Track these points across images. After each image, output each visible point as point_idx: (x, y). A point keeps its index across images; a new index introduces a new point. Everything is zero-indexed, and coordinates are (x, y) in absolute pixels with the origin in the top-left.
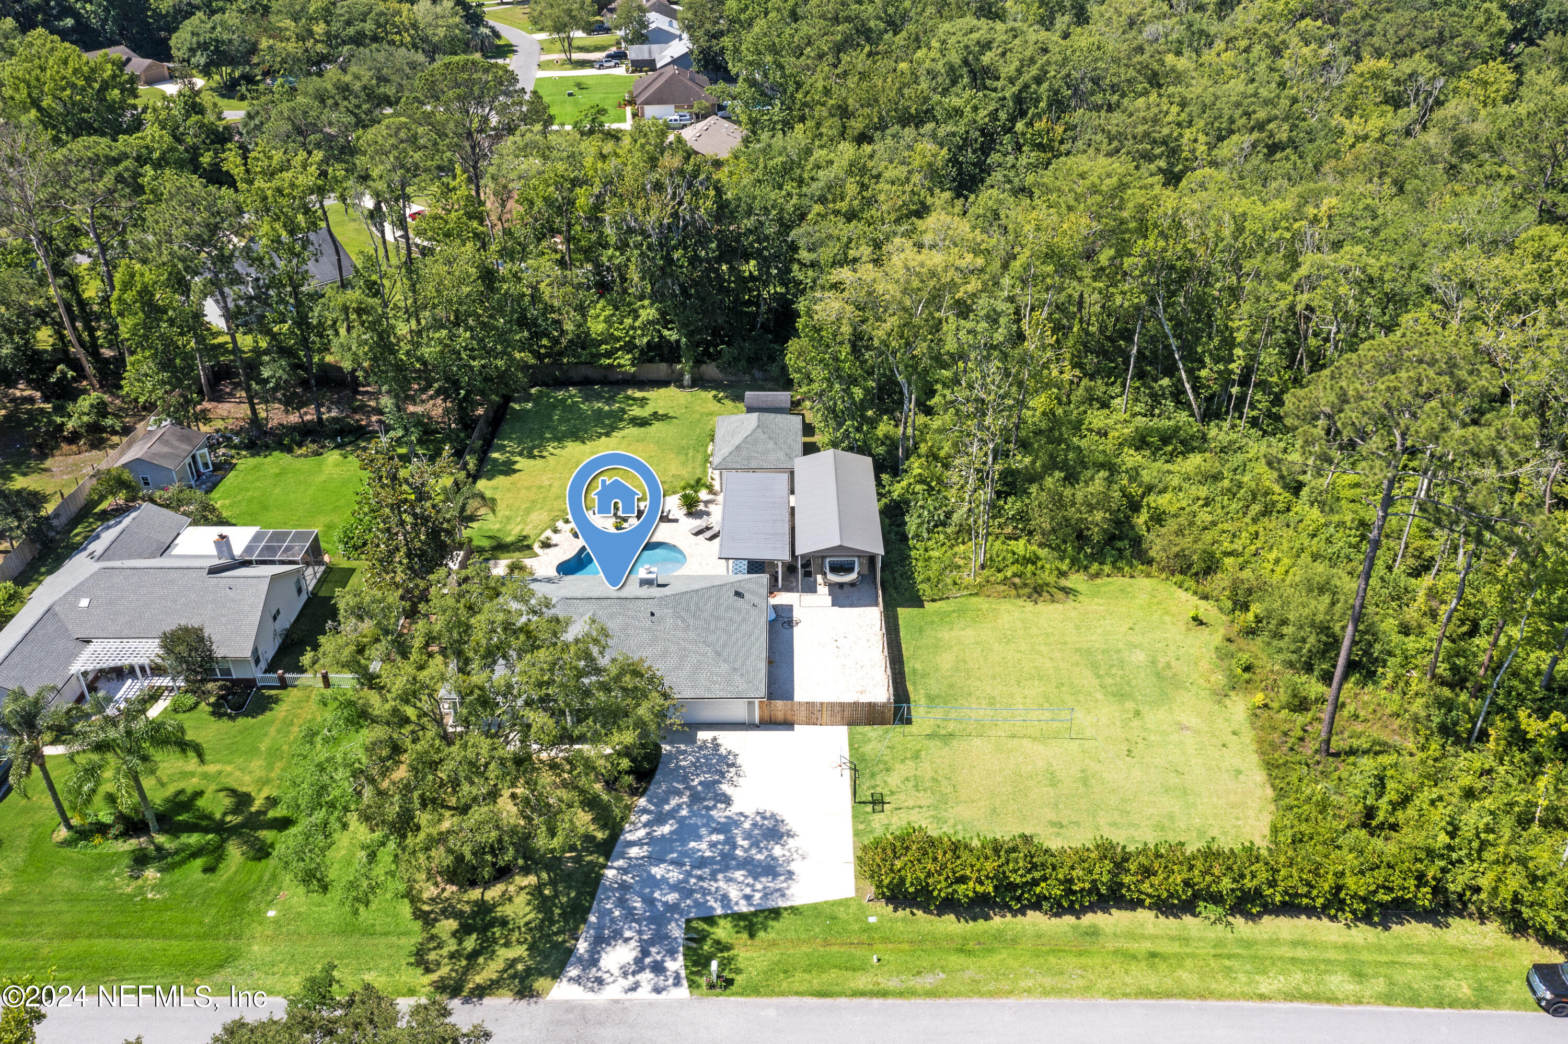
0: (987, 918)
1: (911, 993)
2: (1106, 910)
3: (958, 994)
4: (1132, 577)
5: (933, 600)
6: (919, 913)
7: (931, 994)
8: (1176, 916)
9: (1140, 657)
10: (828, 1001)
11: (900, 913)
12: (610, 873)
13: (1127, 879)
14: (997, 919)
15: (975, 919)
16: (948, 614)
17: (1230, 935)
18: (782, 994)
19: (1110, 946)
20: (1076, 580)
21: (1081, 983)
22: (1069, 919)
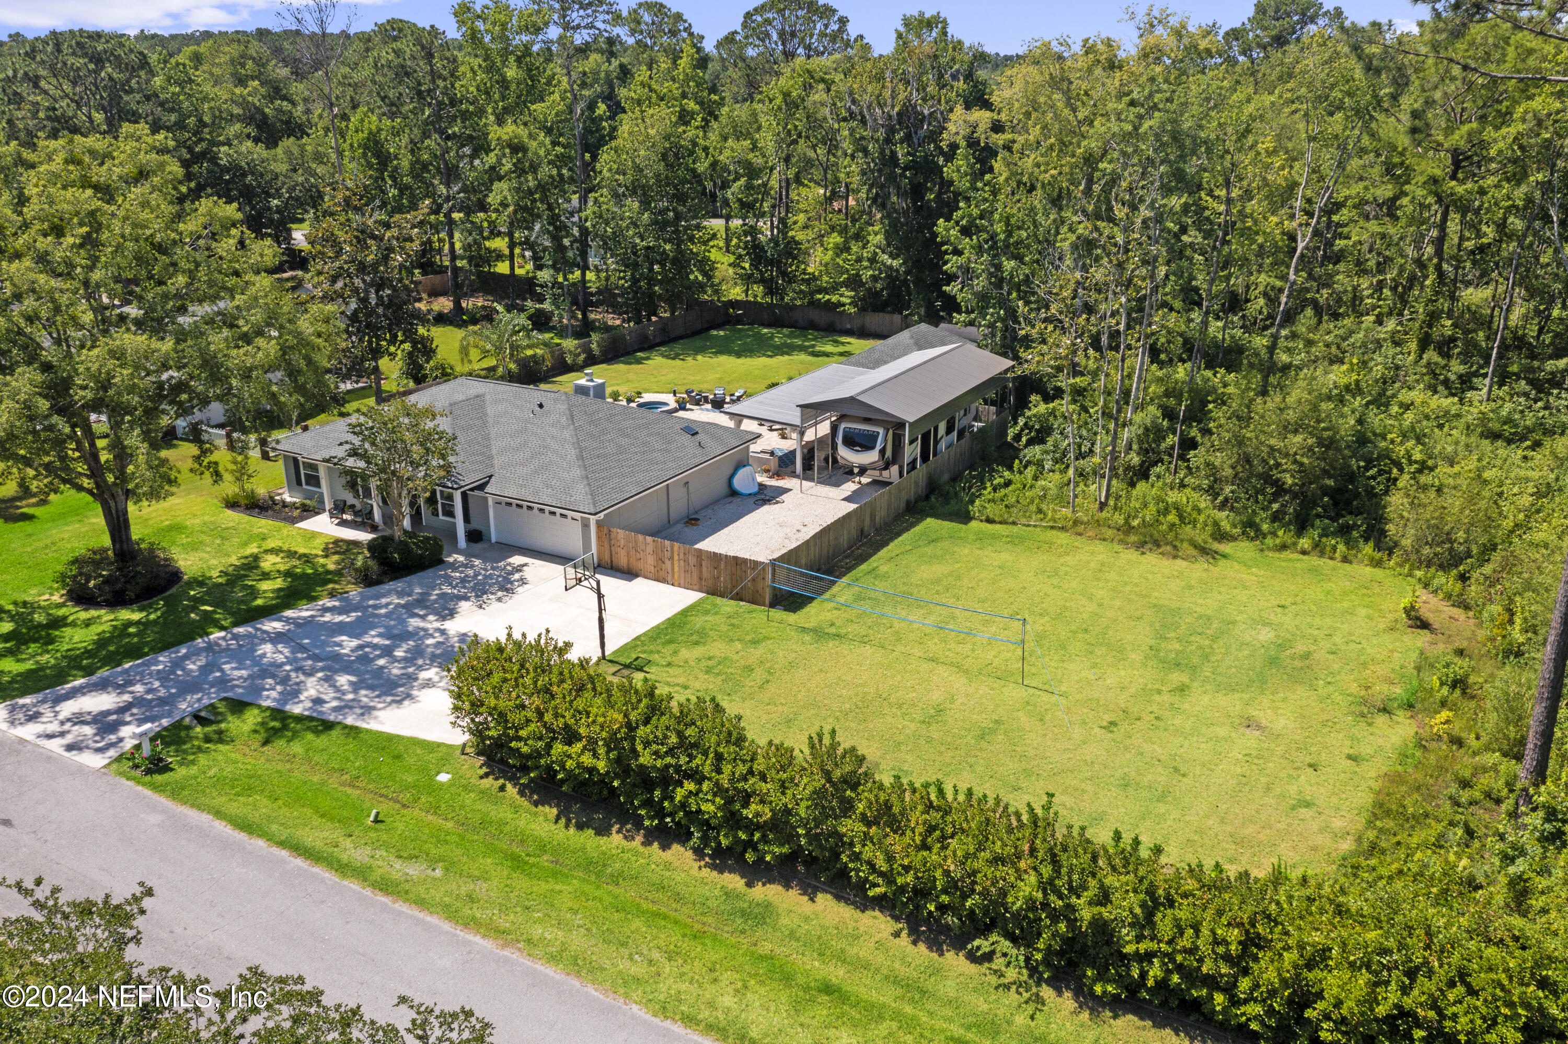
0: (602, 831)
1: (361, 873)
2: (811, 891)
3: (421, 903)
4: (1345, 560)
5: (989, 521)
6: (511, 790)
7: (386, 886)
8: (935, 945)
9: (1266, 635)
10: (241, 836)
11: (489, 782)
12: (217, 635)
13: (850, 827)
14: (616, 839)
15: (580, 827)
16: (993, 537)
17: (1021, 1020)
18: (200, 808)
19: (765, 948)
20: (1243, 549)
21: (638, 969)
22: (735, 881)
